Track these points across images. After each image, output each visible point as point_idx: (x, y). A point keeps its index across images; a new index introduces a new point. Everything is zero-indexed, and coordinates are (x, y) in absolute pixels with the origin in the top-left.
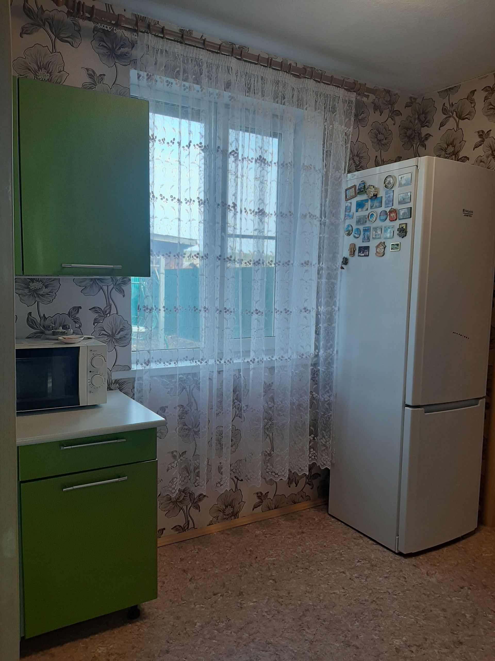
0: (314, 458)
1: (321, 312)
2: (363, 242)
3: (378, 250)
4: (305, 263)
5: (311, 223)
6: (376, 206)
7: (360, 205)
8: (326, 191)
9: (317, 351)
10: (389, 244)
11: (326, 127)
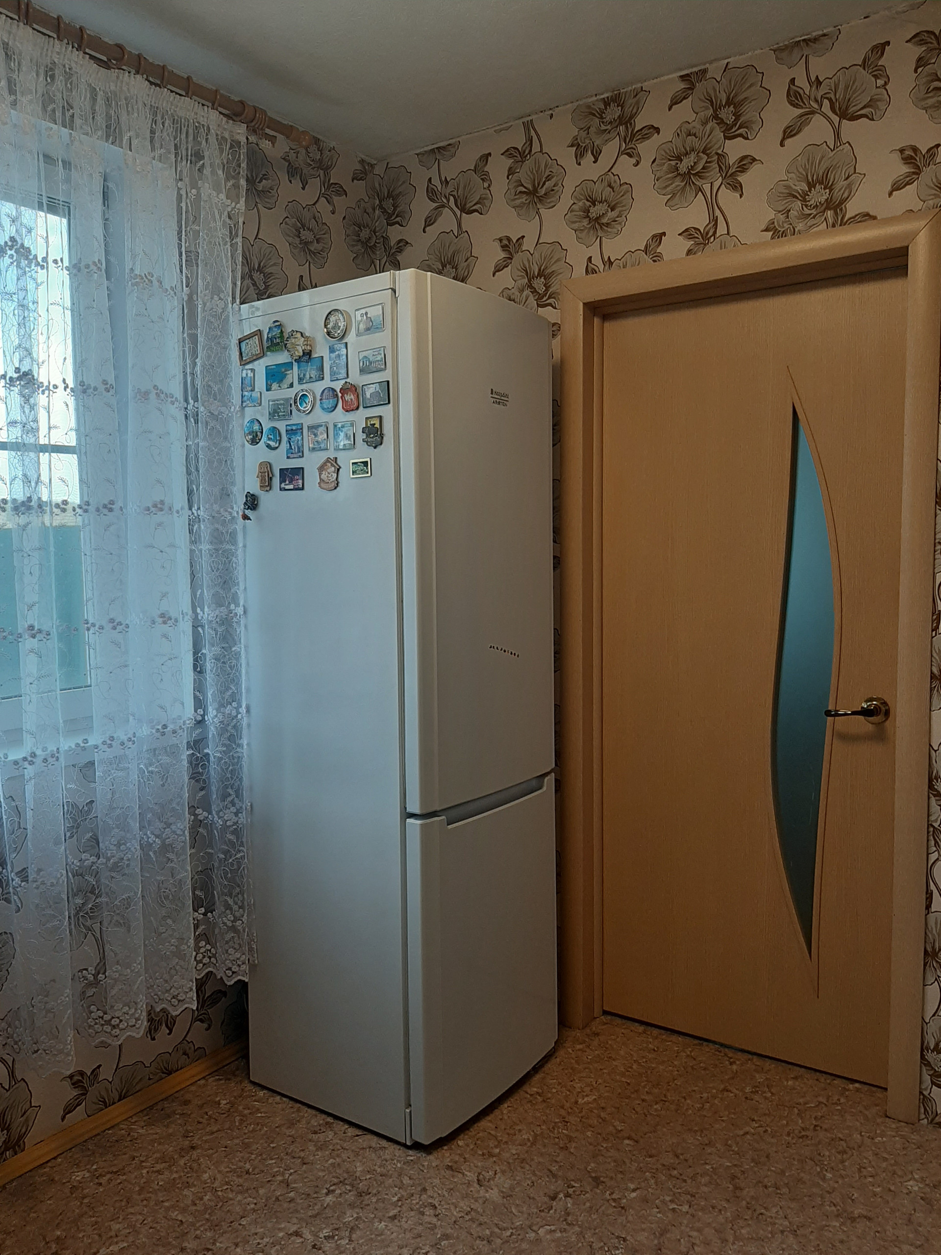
0: (208, 960)
1: (205, 622)
2: (288, 458)
3: (322, 476)
4: (155, 506)
5: (160, 410)
6: (311, 378)
7: (275, 375)
8: (194, 339)
9: (200, 711)
10: (347, 460)
11: (183, 192)
